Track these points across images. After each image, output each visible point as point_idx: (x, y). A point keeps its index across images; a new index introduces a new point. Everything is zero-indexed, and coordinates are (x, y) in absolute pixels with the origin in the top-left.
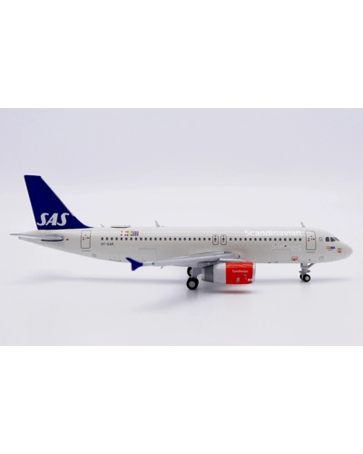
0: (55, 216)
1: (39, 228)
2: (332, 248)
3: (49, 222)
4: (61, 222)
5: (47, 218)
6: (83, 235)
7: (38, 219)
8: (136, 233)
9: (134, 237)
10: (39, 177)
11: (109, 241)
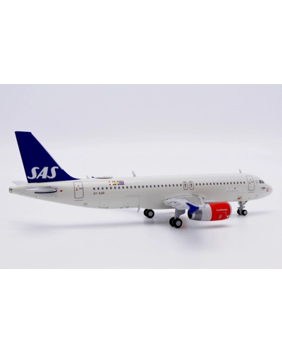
0: (45, 170)
1: (30, 181)
2: (264, 188)
3: (40, 175)
4: (51, 175)
5: (38, 172)
6: (76, 186)
7: (28, 173)
8: (122, 183)
9: (121, 186)
10: (30, 133)
11: (101, 190)
